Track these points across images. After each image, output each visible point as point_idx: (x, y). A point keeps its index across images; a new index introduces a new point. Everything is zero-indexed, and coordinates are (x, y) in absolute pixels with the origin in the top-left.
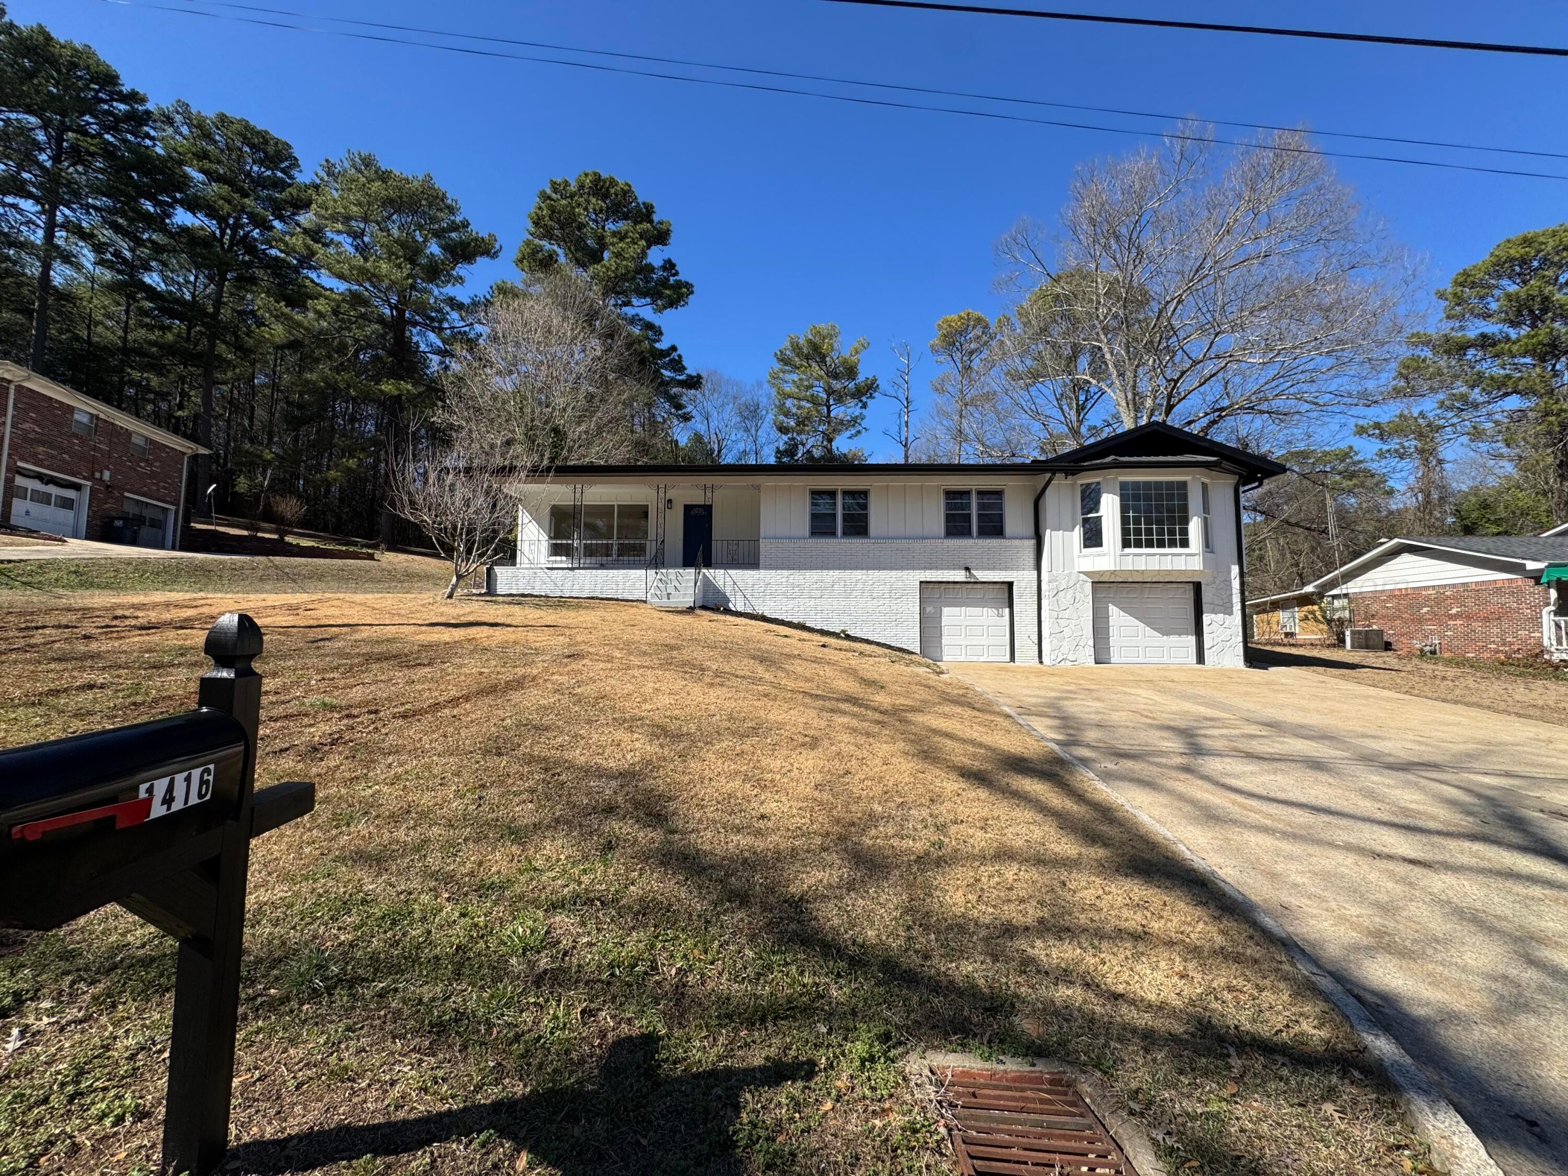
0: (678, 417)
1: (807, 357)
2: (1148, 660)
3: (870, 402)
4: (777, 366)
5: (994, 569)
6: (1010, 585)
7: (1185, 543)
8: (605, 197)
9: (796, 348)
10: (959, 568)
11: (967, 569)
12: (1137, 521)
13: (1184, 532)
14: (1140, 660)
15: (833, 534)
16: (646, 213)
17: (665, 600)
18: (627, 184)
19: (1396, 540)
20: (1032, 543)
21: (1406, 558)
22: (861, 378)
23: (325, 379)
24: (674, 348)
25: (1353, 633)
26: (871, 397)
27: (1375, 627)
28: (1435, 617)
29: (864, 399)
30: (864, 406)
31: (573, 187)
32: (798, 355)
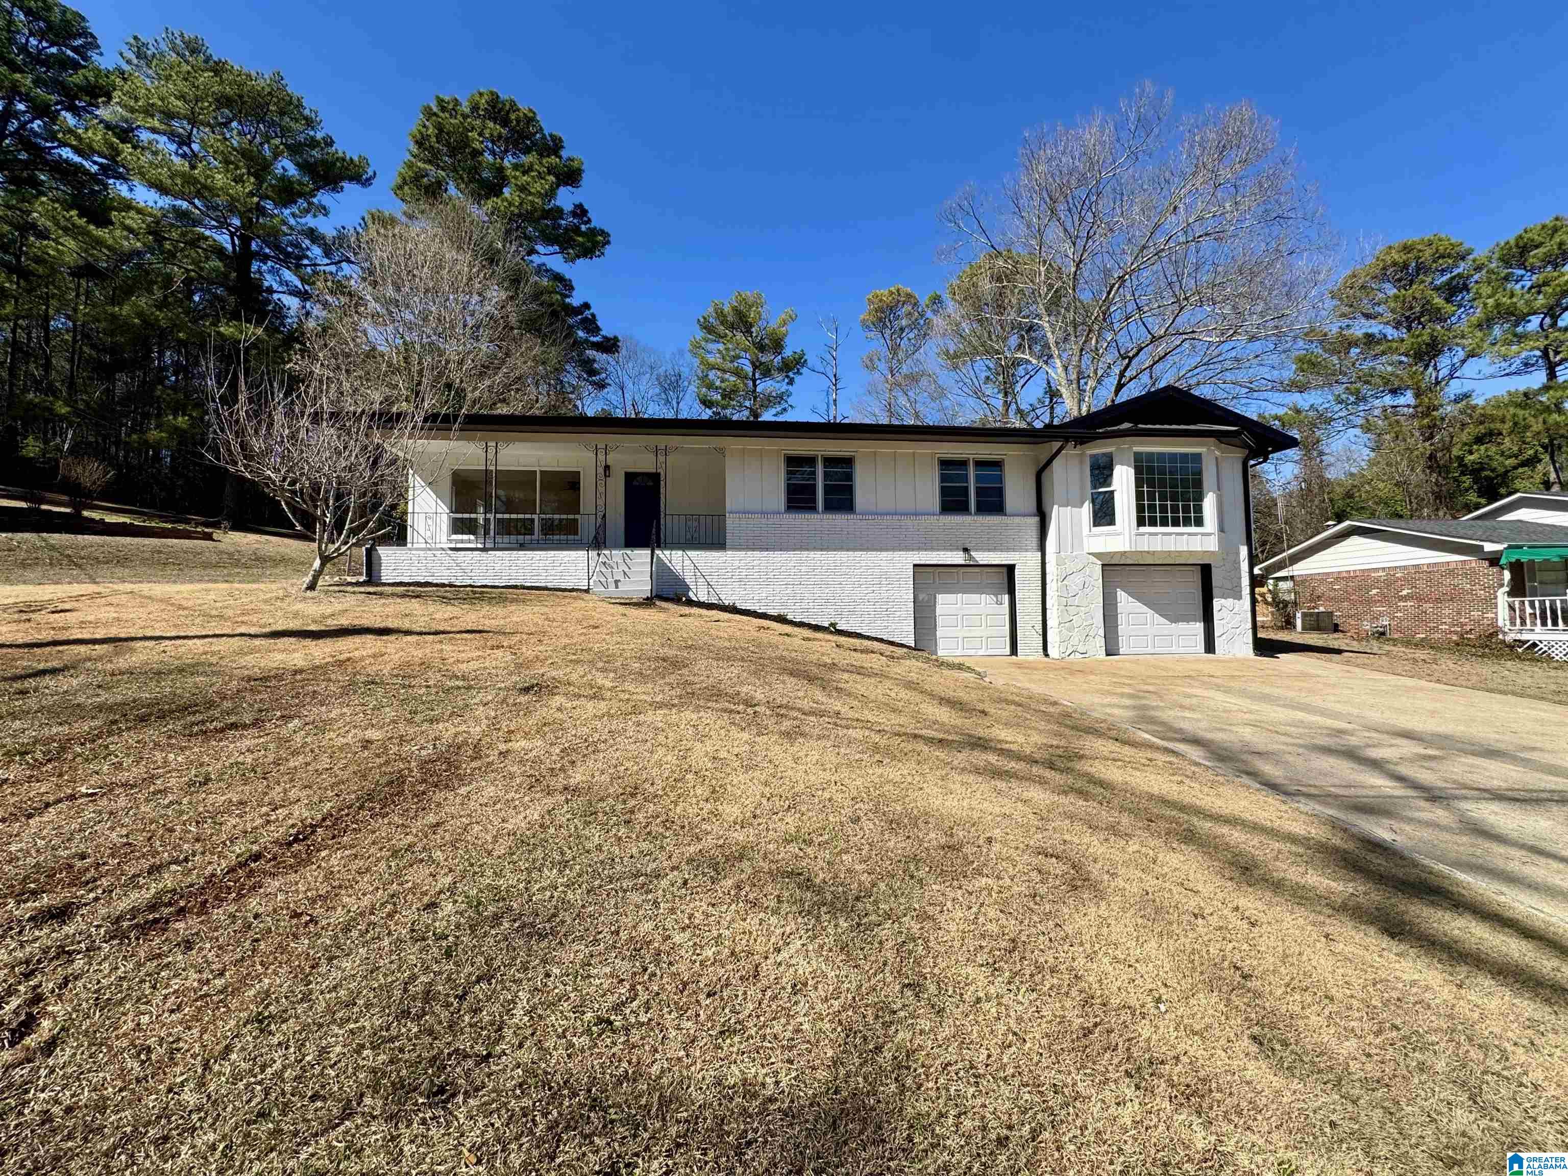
0: (593, 383)
1: (732, 327)
2: (1157, 650)
3: (797, 379)
4: (700, 334)
5: (994, 549)
6: (1011, 569)
7: (1199, 522)
8: (505, 122)
9: (720, 314)
10: (957, 549)
11: (966, 550)
12: (1151, 497)
13: (1199, 509)
14: (1150, 650)
15: (813, 509)
16: (554, 146)
17: (612, 588)
18: (531, 110)
19: (1347, 523)
20: (1035, 520)
21: (1355, 541)
22: (788, 352)
23: (140, 315)
24: (586, 306)
25: (1304, 615)
26: (799, 373)
27: (1322, 609)
28: (1384, 599)
29: (791, 374)
30: (791, 382)
31: (465, 108)
32: (722, 323)
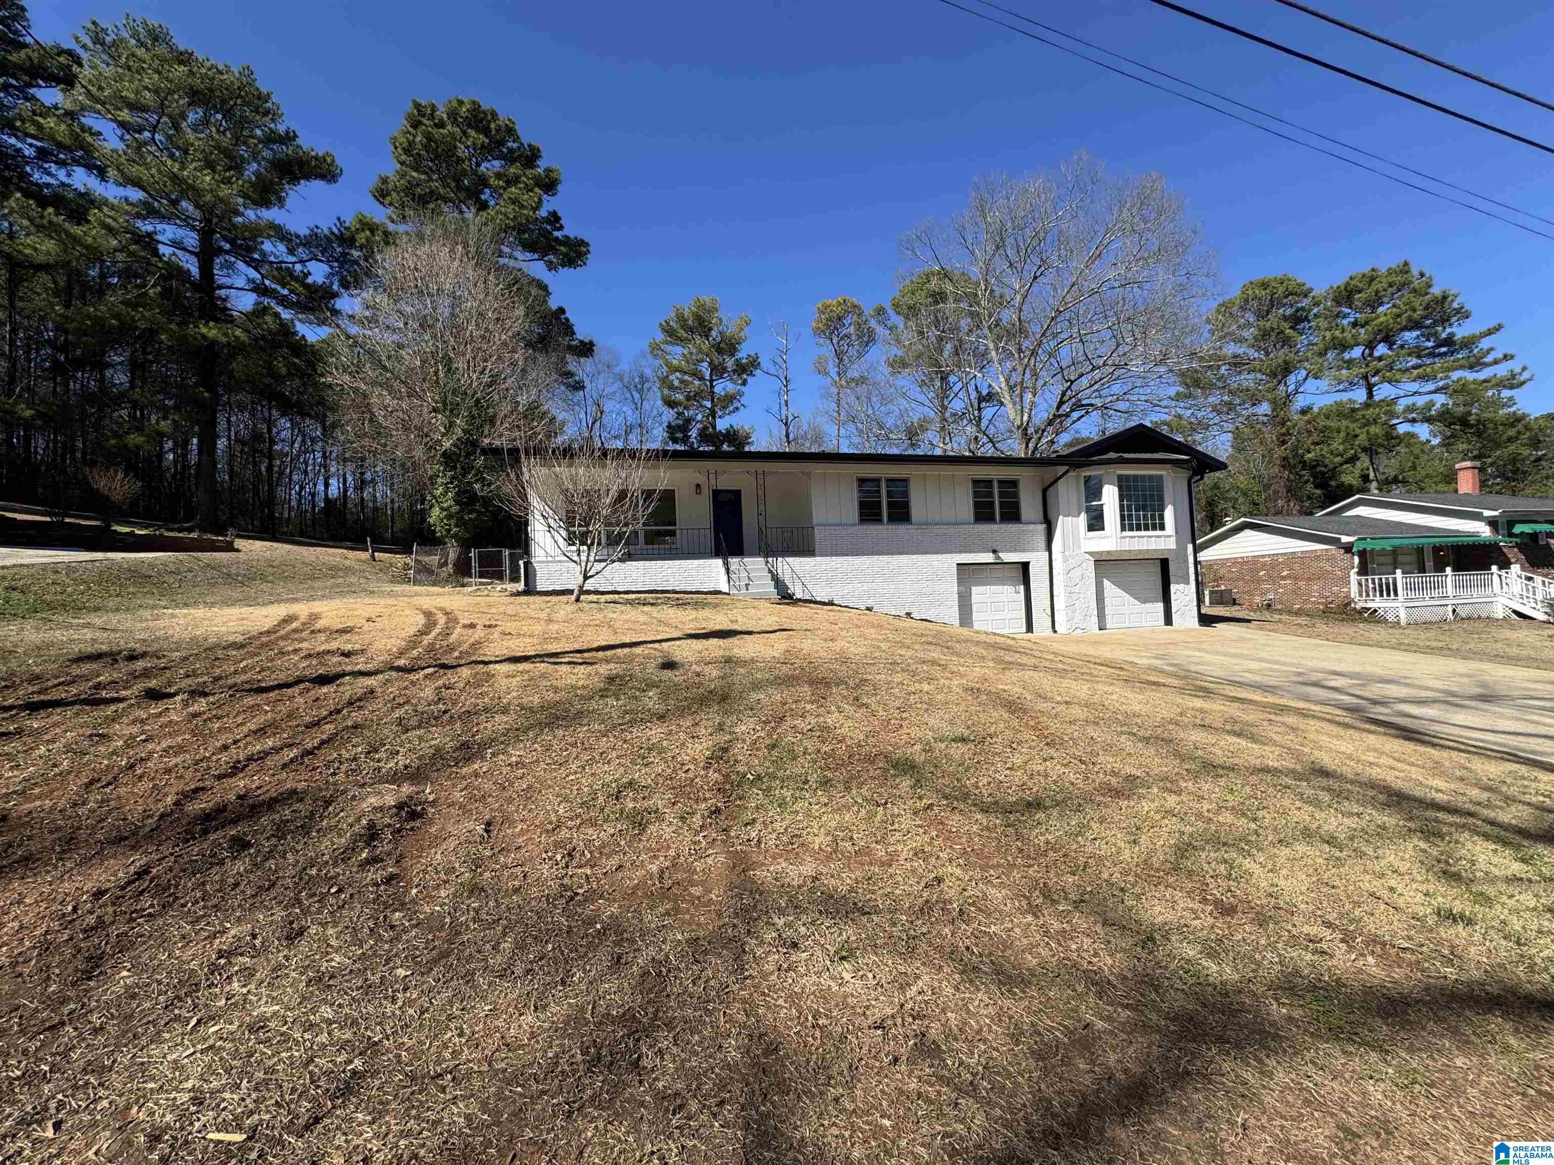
0: (568, 386)
3: (750, 380)
4: (660, 337)
5: (1015, 551)
6: (1025, 566)
7: (1162, 528)
9: (681, 318)
10: (988, 551)
11: (994, 552)
12: (1130, 510)
13: (1162, 517)
14: (1127, 625)
15: (879, 521)
16: (531, 157)
17: (744, 591)
18: (510, 120)
19: (1243, 519)
20: (1042, 527)
21: (1248, 533)
22: (743, 354)
24: (562, 310)
25: (1211, 592)
26: (751, 374)
27: (1223, 588)
28: (1271, 579)
29: (745, 376)
30: (744, 383)
31: (442, 113)
32: (682, 327)
